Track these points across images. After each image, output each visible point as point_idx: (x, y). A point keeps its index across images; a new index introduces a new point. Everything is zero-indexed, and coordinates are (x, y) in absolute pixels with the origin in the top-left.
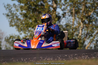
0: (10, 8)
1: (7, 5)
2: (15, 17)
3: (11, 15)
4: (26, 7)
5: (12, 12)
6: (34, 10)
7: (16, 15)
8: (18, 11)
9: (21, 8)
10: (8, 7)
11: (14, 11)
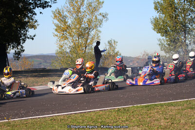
0: (161, 41)
1: (159, 39)
3: (161, 45)
6: (174, 42)
9: (167, 40)
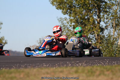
0: (62, 21)
1: (60, 18)
2: (66, 29)
3: (63, 27)
4: (75, 20)
5: (64, 24)
7: (67, 27)
8: (68, 24)
10: (60, 20)
11: (66, 23)
